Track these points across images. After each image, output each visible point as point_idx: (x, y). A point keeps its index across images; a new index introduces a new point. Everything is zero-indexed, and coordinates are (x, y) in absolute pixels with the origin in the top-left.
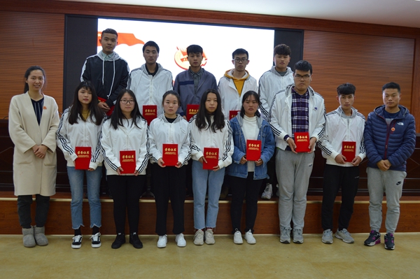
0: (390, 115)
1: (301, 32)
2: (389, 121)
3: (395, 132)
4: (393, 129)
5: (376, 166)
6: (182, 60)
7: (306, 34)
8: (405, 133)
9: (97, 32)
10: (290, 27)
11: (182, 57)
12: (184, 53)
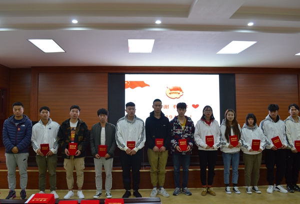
1: (234, 75)
6: (170, 94)
7: (236, 75)
9: (125, 82)
10: (227, 72)
11: (170, 92)
12: (171, 90)
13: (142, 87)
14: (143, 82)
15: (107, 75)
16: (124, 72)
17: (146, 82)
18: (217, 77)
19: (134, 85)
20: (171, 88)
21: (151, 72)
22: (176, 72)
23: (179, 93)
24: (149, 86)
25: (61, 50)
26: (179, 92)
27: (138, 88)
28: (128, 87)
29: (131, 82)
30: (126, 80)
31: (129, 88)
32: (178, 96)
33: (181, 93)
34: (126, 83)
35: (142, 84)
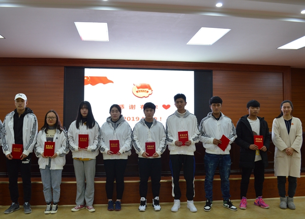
1: (211, 71)
6: (137, 92)
7: (214, 72)
9: (84, 77)
10: (204, 68)
11: (137, 90)
12: (138, 88)
13: (104, 83)
14: (106, 78)
15: (63, 68)
16: (83, 65)
17: (109, 78)
18: (192, 74)
19: (95, 81)
20: (139, 85)
21: (115, 66)
22: (145, 67)
23: (148, 92)
24: (113, 82)
26: (147, 90)
27: (100, 85)
28: (87, 84)
29: (91, 77)
30: (85, 75)
31: (89, 85)
32: (146, 94)
33: (150, 91)
34: (85, 78)
35: (104, 80)
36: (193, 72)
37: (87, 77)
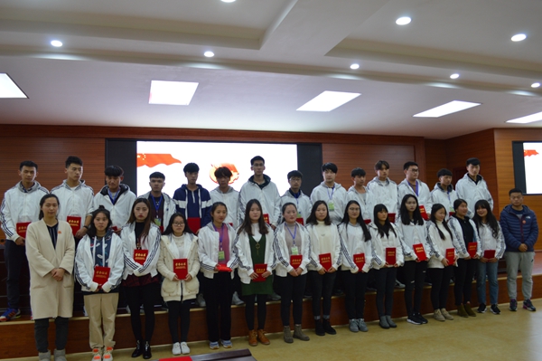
0: (519, 212)
1: (319, 145)
2: (520, 216)
3: (526, 224)
4: (524, 222)
5: (517, 250)
7: (324, 146)
8: (532, 224)
9: (136, 154)
10: (310, 141)
13: (167, 164)
14: (170, 155)
15: (103, 141)
16: (135, 137)
17: (174, 156)
18: (293, 148)
19: (153, 160)
20: (219, 166)
21: (184, 138)
22: (227, 139)
24: (180, 162)
25: (20, 95)
27: (161, 167)
28: (142, 165)
29: (147, 155)
30: (138, 152)
31: (145, 167)
33: (235, 174)
34: (138, 156)
36: (295, 146)
37: (141, 155)
